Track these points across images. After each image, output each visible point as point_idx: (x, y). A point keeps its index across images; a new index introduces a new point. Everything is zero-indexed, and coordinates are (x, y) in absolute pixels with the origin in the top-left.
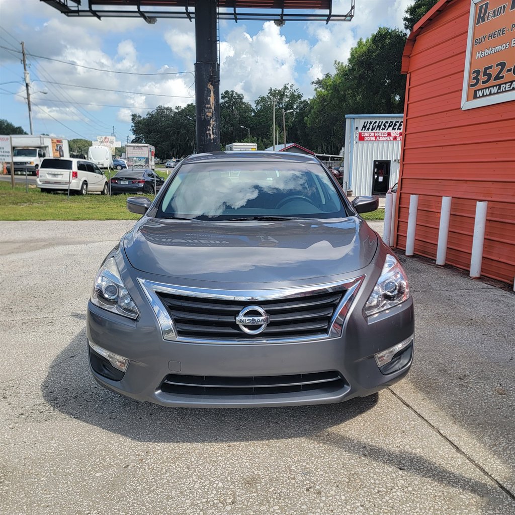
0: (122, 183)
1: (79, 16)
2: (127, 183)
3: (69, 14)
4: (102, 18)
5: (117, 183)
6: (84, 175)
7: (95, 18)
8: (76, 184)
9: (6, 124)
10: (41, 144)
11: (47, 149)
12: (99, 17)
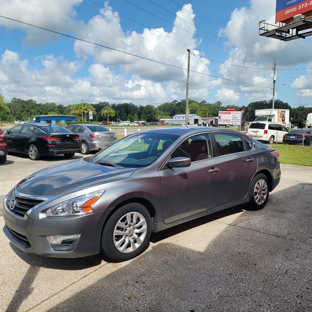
0: (291, 137)
1: (292, 39)
2: (294, 137)
3: (287, 40)
4: (306, 37)
5: (288, 137)
6: (271, 132)
7: (301, 39)
8: (266, 138)
9: (279, 102)
10: (271, 114)
11: (274, 116)
12: (304, 37)
